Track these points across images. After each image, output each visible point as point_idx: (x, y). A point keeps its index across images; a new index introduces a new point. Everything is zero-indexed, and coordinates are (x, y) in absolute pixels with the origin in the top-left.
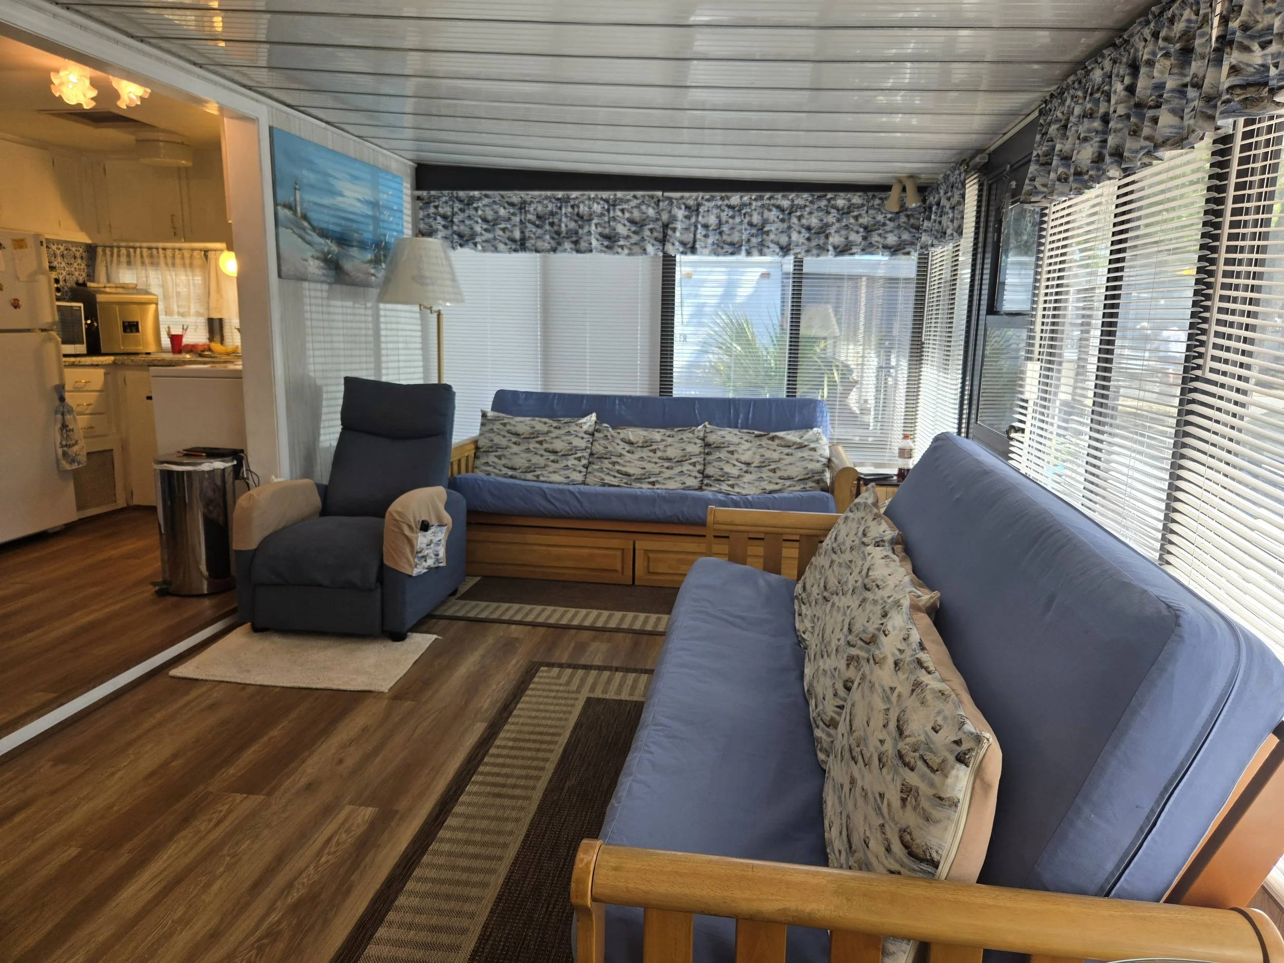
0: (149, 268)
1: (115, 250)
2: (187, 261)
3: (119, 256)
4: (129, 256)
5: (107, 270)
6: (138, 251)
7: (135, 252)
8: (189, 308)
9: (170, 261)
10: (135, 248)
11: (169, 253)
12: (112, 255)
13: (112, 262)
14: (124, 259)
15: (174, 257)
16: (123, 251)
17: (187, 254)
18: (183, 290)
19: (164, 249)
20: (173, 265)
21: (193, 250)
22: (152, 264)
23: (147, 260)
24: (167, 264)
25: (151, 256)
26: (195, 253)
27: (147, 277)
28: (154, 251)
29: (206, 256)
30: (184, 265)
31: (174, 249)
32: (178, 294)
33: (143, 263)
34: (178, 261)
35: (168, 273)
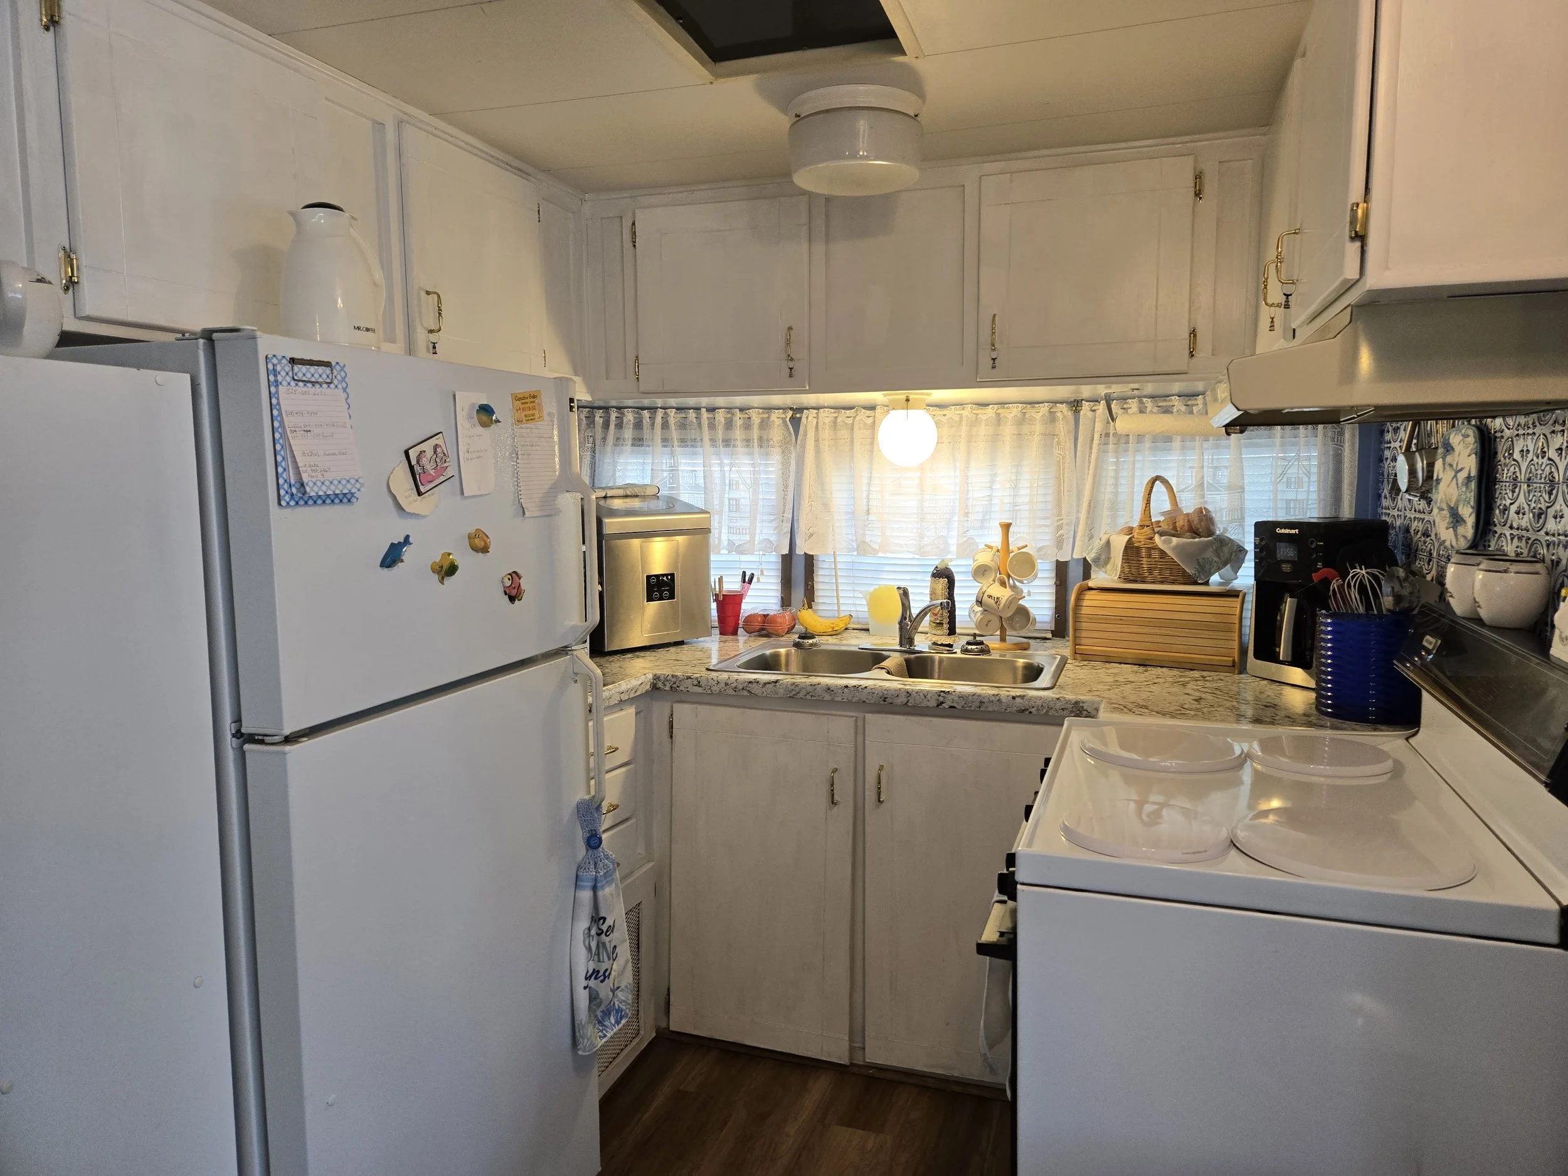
0: (678, 450)
1: (614, 415)
2: (755, 433)
3: (620, 425)
4: (638, 425)
5: (593, 457)
6: (660, 413)
7: (652, 418)
8: (753, 536)
9: (720, 433)
10: (653, 409)
11: (721, 416)
12: (606, 425)
13: (604, 439)
14: (628, 433)
15: (729, 425)
16: (629, 416)
17: (756, 417)
18: (743, 495)
19: (712, 410)
20: (727, 443)
21: (769, 409)
22: (682, 441)
23: (675, 434)
24: (713, 441)
25: (683, 426)
26: (775, 416)
27: (673, 470)
28: (692, 414)
29: (796, 422)
30: (748, 442)
31: (729, 409)
32: (735, 506)
33: (666, 441)
34: (738, 434)
35: (715, 461)
